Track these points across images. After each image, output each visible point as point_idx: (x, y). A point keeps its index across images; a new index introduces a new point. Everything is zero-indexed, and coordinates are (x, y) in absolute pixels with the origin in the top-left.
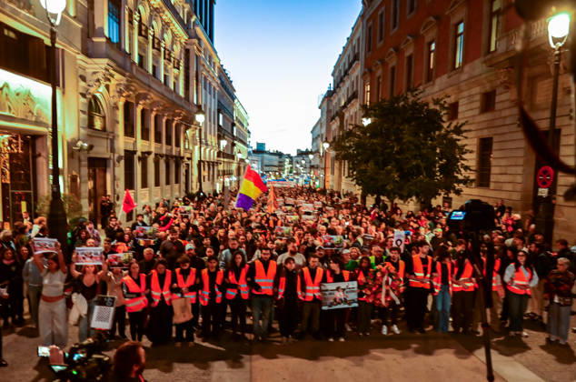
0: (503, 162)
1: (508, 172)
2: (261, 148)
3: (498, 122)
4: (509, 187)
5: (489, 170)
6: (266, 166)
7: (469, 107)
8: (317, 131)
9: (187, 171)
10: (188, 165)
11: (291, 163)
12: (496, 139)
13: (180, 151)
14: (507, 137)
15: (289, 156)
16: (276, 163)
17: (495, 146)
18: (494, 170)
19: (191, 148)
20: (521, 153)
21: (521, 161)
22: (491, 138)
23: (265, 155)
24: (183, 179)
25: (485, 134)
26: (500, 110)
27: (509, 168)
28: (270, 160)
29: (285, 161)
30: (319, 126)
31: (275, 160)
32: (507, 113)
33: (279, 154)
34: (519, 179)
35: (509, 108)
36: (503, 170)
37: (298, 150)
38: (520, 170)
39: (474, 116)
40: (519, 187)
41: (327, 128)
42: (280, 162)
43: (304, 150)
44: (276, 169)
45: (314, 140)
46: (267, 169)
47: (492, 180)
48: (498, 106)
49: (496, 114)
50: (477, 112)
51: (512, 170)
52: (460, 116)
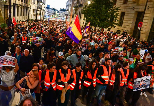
0: (127, 19)
1: (128, 22)
2: (48, 7)
3: (128, 8)
4: (128, 27)
5: (123, 21)
6: (50, 13)
7: (120, 2)
8: (69, 3)
9: (29, 12)
10: (29, 10)
11: (58, 13)
12: (126, 12)
13: (27, 5)
14: (129, 12)
15: (57, 10)
16: (53, 12)
17: (125, 15)
18: (124, 21)
19: (30, 5)
20: (132, 17)
21: (132, 20)
22: (125, 12)
23: (50, 9)
24: (28, 14)
25: (123, 10)
26: (129, 4)
27: (128, 21)
28: (51, 11)
29: (56, 12)
30: (69, 1)
31: (53, 11)
32: (131, 5)
33: (54, 9)
34: (131, 25)
35: (131, 4)
36: (127, 22)
37: (61, 9)
38: (131, 22)
39: (121, 5)
40: (130, 27)
41: (72, 3)
42: (54, 12)
43: (62, 9)
44: (53, 14)
45: (67, 6)
46: (50, 14)
47: (123, 24)
48: (128, 3)
49: (127, 5)
50: (122, 3)
51: (129, 22)
52: (117, 4)
